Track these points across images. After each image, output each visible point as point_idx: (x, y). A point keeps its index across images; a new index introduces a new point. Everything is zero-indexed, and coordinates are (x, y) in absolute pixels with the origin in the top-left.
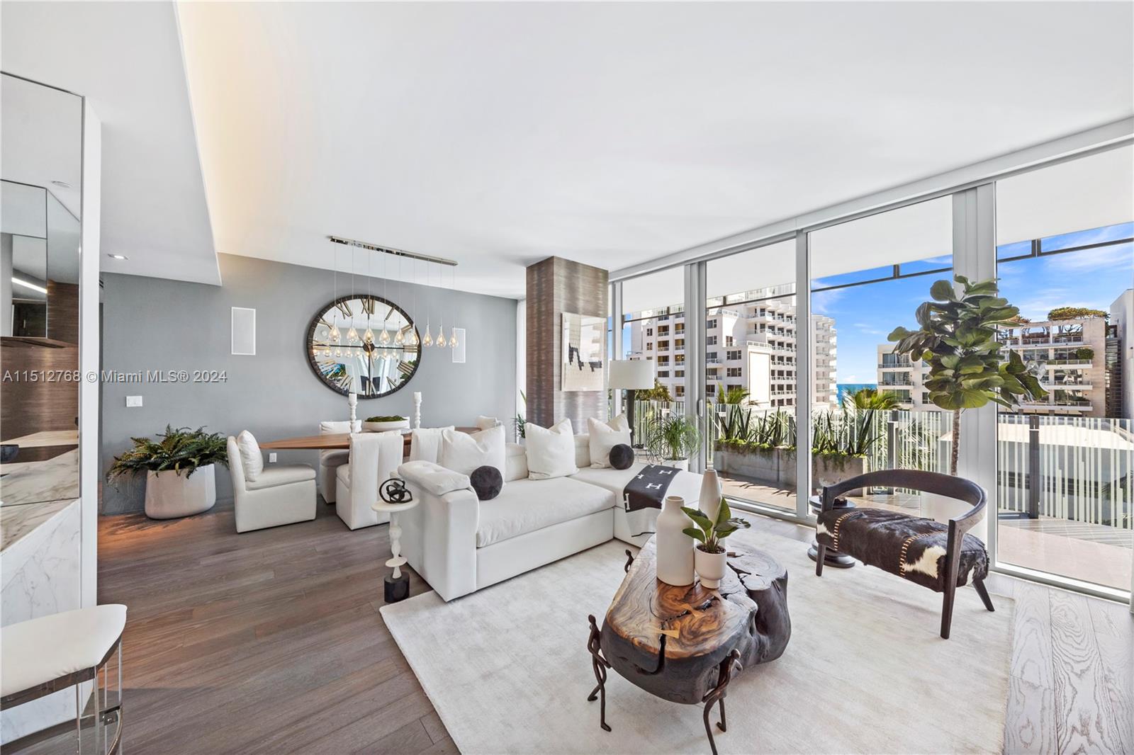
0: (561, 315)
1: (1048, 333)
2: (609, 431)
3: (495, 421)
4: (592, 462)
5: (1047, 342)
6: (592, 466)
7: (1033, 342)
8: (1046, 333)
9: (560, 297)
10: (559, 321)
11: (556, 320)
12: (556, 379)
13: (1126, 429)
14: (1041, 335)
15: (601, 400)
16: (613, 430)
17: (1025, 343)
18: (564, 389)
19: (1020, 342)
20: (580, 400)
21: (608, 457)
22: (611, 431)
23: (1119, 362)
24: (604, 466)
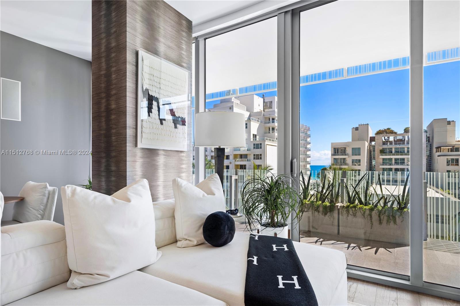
0: (137, 54)
1: (404, 139)
2: (201, 196)
3: (46, 187)
4: (178, 238)
5: (404, 144)
6: (179, 244)
7: (399, 144)
8: (403, 140)
9: (135, 29)
10: (134, 60)
11: (130, 57)
12: (129, 132)
13: (438, 189)
14: (401, 140)
15: (184, 162)
16: (206, 195)
17: (395, 144)
18: (140, 145)
19: (393, 143)
20: (161, 160)
21: (201, 230)
22: (204, 195)
23: (430, 155)
24: (195, 243)
